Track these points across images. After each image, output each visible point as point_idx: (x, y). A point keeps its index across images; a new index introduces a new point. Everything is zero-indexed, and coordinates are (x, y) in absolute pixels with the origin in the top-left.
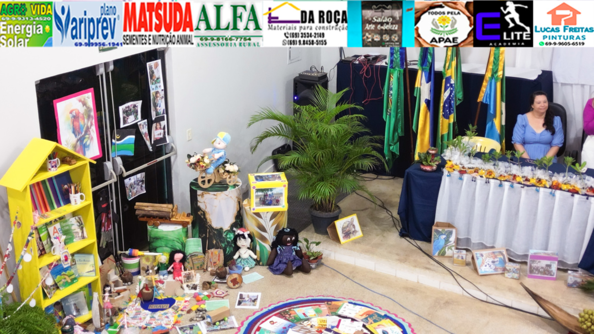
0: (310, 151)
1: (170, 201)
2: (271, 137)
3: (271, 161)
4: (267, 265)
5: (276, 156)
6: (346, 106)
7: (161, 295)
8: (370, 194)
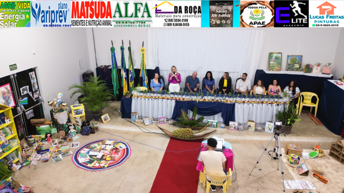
0: (90, 96)
1: (43, 117)
2: (77, 93)
3: (78, 101)
4: (80, 133)
5: (79, 99)
6: (100, 81)
7: (44, 148)
8: (111, 107)
